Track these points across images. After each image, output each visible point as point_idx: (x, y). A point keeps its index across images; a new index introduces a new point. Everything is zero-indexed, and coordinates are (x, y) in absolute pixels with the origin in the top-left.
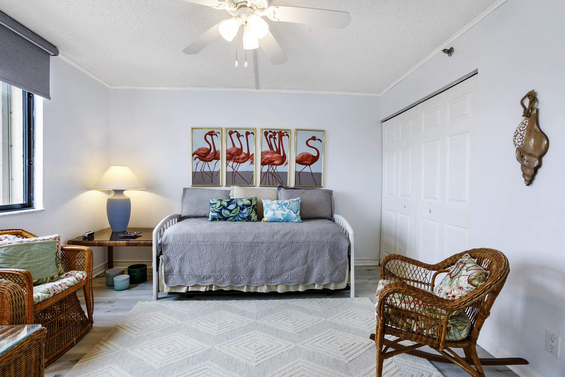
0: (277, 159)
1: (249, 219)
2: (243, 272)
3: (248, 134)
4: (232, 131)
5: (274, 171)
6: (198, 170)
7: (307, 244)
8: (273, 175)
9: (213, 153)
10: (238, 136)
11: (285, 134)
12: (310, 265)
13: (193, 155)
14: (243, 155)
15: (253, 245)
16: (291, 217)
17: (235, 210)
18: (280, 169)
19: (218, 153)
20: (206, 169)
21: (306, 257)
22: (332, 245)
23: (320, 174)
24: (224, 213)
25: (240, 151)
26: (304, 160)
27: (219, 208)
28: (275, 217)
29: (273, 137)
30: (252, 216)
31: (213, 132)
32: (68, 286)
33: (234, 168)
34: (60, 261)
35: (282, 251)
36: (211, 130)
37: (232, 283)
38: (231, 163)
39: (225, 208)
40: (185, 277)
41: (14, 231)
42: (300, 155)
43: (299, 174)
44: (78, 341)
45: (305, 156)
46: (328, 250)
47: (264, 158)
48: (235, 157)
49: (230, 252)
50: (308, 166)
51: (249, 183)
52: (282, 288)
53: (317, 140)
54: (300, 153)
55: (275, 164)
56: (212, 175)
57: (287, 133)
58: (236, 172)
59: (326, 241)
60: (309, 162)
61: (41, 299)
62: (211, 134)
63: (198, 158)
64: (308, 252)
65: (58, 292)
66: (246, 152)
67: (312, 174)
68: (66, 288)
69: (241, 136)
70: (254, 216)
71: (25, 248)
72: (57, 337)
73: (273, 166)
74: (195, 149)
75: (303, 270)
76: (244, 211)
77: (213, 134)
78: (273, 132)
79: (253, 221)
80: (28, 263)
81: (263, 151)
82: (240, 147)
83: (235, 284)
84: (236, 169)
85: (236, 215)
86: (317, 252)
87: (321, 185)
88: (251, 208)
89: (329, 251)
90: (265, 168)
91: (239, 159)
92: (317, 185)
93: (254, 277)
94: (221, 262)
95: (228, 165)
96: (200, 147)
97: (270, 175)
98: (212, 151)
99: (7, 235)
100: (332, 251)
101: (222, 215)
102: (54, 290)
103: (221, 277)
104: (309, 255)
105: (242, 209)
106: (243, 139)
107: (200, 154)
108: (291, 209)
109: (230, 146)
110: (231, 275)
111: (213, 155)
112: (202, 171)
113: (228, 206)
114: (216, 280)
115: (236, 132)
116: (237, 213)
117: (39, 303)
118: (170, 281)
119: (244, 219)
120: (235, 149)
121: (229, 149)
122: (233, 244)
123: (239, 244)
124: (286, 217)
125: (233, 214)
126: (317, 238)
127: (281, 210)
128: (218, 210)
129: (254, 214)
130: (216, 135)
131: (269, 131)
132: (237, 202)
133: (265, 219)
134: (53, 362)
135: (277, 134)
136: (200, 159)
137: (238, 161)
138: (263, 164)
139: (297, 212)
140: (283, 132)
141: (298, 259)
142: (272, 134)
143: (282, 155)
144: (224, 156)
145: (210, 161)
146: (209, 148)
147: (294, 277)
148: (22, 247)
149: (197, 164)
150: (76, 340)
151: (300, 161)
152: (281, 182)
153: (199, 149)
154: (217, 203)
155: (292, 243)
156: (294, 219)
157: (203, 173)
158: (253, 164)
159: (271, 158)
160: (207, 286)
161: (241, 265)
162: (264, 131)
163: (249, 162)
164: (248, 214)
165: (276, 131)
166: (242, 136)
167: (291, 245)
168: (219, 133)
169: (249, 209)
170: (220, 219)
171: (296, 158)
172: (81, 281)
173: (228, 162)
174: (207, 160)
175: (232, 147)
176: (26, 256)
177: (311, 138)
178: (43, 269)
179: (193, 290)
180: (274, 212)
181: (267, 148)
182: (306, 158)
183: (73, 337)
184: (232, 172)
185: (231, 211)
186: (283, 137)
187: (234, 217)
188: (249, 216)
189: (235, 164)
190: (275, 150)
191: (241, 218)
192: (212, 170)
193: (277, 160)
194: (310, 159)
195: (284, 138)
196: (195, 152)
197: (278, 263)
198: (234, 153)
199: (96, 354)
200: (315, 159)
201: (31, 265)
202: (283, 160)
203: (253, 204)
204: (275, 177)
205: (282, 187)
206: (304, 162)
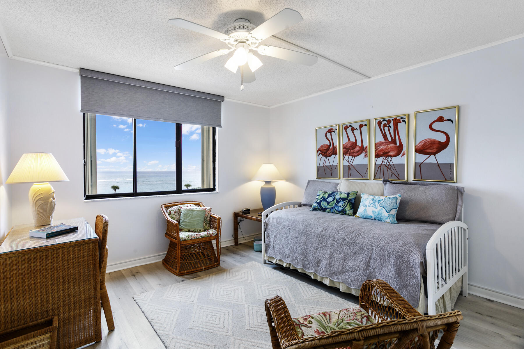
0: (392, 149)
1: (343, 212)
2: (312, 260)
3: (361, 126)
4: (347, 126)
5: (389, 163)
6: (321, 165)
7: (370, 247)
8: (388, 167)
9: (332, 148)
10: (353, 129)
11: (401, 120)
12: (373, 273)
13: (317, 152)
14: (357, 149)
15: (321, 237)
16: (382, 215)
17: (332, 202)
18: (396, 160)
19: (336, 148)
20: (327, 164)
21: (369, 261)
22: (399, 255)
23: (451, 165)
24: (323, 205)
25: (355, 144)
26: (427, 149)
27: (320, 199)
28: (366, 213)
29: (388, 125)
30: (347, 210)
31: (331, 129)
32: (201, 237)
33: (349, 162)
34: (208, 222)
35: (344, 249)
36: (330, 128)
37: (303, 266)
38: (347, 157)
39: (325, 200)
40: (276, 251)
41: (196, 203)
42: (420, 142)
43: (420, 166)
44: (205, 269)
45: (427, 144)
46: (393, 261)
47: (378, 150)
48: (350, 151)
49: (304, 239)
50: (433, 156)
51: (364, 176)
52: (343, 287)
53: (445, 120)
54: (422, 140)
55: (390, 156)
56: (332, 168)
57: (403, 119)
58: (352, 165)
59: (392, 249)
60: (434, 151)
61: (183, 239)
62: (330, 131)
63: (321, 154)
64: (370, 256)
65: (194, 238)
66: (360, 145)
67: (438, 166)
68: (199, 237)
69: (355, 130)
70: (348, 209)
71: (191, 212)
72: (194, 262)
73: (388, 157)
74: (319, 147)
75: (364, 276)
76: (340, 204)
77: (332, 131)
78: (387, 120)
79: (348, 215)
80: (191, 220)
81: (377, 142)
82: (354, 141)
83: (306, 268)
84: (351, 163)
85: (333, 207)
86: (380, 260)
87: (453, 180)
88: (346, 202)
89: (395, 263)
90: (380, 161)
91: (353, 153)
92: (446, 180)
93: (320, 267)
94: (297, 246)
95: (344, 159)
96: (322, 144)
97: (385, 168)
98: (331, 146)
99: (191, 204)
100: (399, 263)
101: (321, 206)
102: (192, 236)
103: (297, 259)
104: (371, 261)
105: (338, 202)
106: (357, 132)
107: (323, 150)
108: (384, 207)
109: (346, 140)
110: (304, 260)
111: (332, 150)
112: (324, 165)
113: (327, 198)
114: (293, 260)
115: (350, 126)
116: (334, 205)
117: (182, 241)
118: (268, 252)
119: (340, 212)
120: (350, 143)
121: (345, 144)
122: (306, 233)
123: (311, 233)
124: (377, 215)
125: (330, 206)
126: (382, 244)
127: (373, 207)
128: (319, 201)
129: (349, 208)
130: (334, 132)
131: (383, 119)
132: (336, 195)
133: (357, 215)
134: (189, 274)
135: (392, 122)
136: (322, 155)
137: (353, 154)
138: (377, 156)
139: (390, 211)
140: (398, 118)
141: (360, 262)
142: (386, 122)
143: (398, 144)
144: (340, 151)
145: (330, 156)
146: (329, 145)
147: (355, 280)
148: (190, 211)
149: (320, 159)
150: (204, 269)
151: (420, 150)
152: (397, 176)
153: (322, 146)
154: (320, 195)
155: (355, 243)
156: (386, 219)
157: (325, 167)
158: (367, 157)
159: (386, 149)
160: (287, 263)
161: (311, 253)
162: (377, 121)
163: (363, 155)
164: (343, 207)
165: (391, 119)
166: (357, 129)
167: (353, 244)
168: (336, 129)
169: (345, 202)
170: (320, 210)
171: (416, 146)
172: (210, 236)
173: (344, 156)
174: (328, 155)
175: (348, 141)
176: (190, 216)
177: (436, 119)
178: (196, 224)
179: (279, 264)
180: (365, 208)
181: (381, 139)
182: (429, 145)
183: (203, 266)
184: (348, 166)
185: (328, 203)
186: (399, 124)
187: (331, 209)
188: (343, 209)
189: (351, 157)
190: (390, 140)
191: (337, 211)
192: (331, 164)
193: (393, 151)
194: (436, 146)
195: (401, 126)
196: (319, 149)
197: (340, 260)
198: (350, 146)
199: (202, 279)
200: (442, 146)
201: (192, 221)
202: (399, 150)
203: (349, 198)
204: (391, 170)
205: (388, 181)
206: (427, 150)
